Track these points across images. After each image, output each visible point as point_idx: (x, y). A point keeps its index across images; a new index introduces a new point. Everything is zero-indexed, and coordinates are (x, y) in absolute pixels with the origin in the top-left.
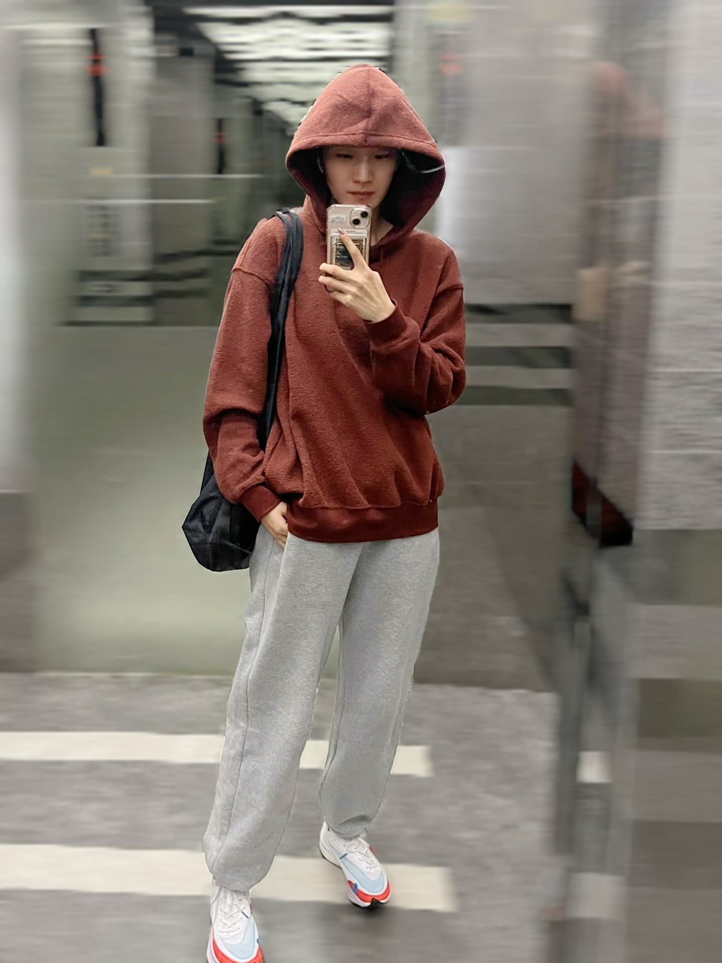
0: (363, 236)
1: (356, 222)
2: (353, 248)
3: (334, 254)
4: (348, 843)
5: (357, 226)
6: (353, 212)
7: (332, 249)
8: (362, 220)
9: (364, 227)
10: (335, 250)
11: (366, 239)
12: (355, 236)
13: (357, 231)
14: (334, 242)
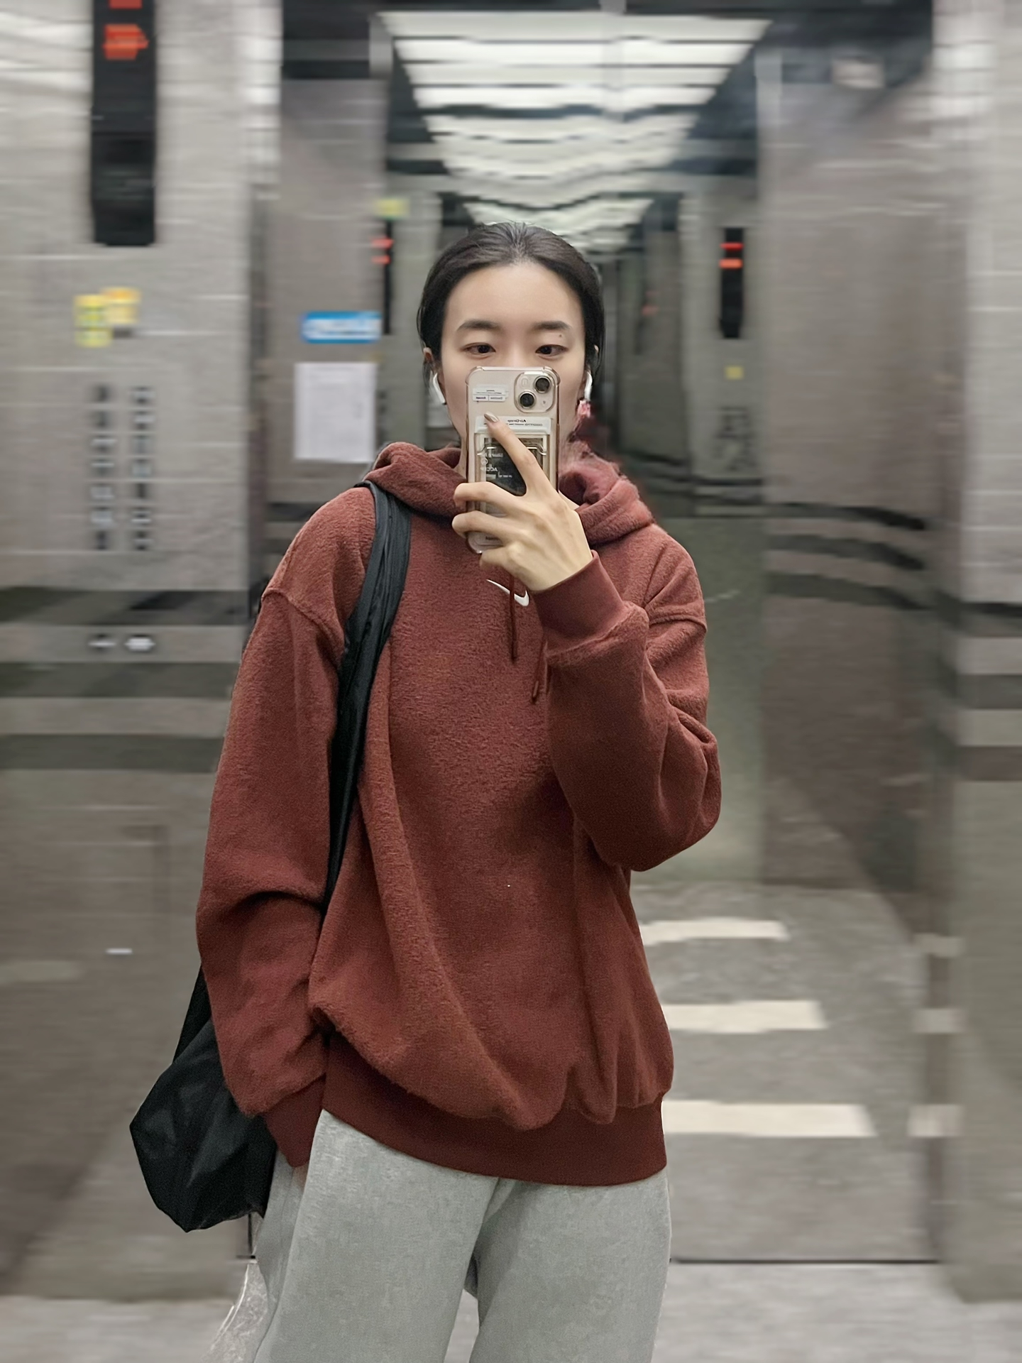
0: (543, 431)
1: (527, 401)
2: (521, 453)
3: (484, 469)
5: (526, 410)
6: (521, 378)
7: (478, 459)
8: (539, 398)
9: (542, 411)
10: (484, 462)
11: (548, 436)
12: (530, 431)
13: (530, 419)
14: (481, 444)
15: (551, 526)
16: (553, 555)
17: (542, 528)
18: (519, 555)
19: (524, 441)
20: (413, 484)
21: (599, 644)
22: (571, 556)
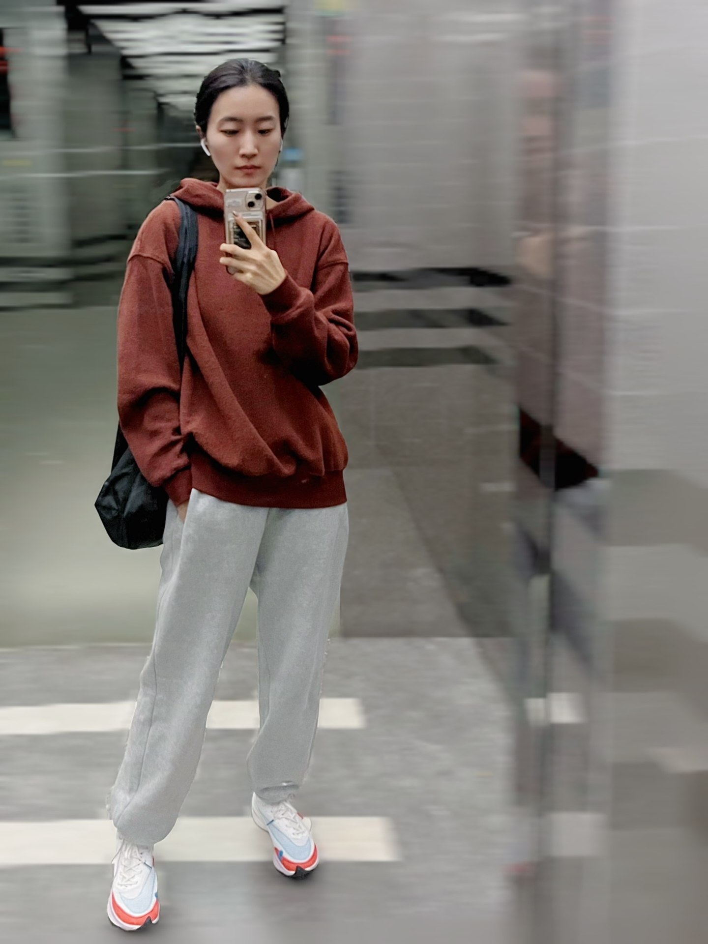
0: (260, 218)
1: (251, 205)
2: (248, 230)
3: (232, 237)
4: (275, 809)
5: (252, 209)
6: (247, 195)
8: (257, 202)
9: (258, 209)
10: (232, 233)
12: (251, 218)
13: (253, 213)
14: (231, 225)
15: (265, 265)
16: (266, 277)
17: (260, 266)
18: (251, 279)
19: (250, 223)
20: (197, 196)
21: (294, 313)
22: (275, 276)
